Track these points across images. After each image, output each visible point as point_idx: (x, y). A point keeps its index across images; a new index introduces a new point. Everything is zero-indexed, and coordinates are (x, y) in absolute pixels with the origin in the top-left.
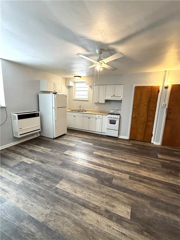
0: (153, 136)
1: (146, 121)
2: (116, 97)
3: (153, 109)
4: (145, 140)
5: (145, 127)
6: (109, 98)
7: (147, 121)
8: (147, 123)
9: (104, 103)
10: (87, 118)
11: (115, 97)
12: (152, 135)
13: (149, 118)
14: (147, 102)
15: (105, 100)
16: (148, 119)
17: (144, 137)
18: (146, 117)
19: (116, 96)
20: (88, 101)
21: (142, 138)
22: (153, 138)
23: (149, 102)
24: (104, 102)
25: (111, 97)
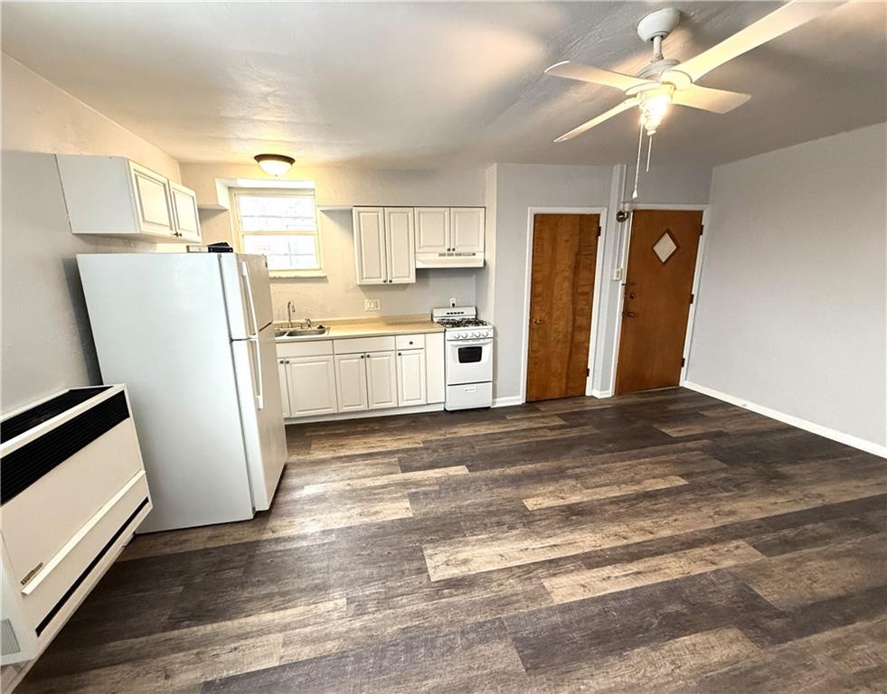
0: (591, 373)
1: (570, 330)
2: (457, 255)
3: (586, 289)
4: (571, 393)
5: (568, 350)
6: (430, 260)
7: (573, 331)
8: (573, 337)
9: (414, 281)
10: (356, 360)
11: (454, 257)
12: (588, 370)
13: (578, 318)
14: (570, 267)
15: (417, 269)
16: (577, 324)
17: (567, 383)
18: (571, 318)
19: (457, 251)
20: (322, 279)
21: (564, 387)
22: (589, 380)
23: (575, 268)
24: (412, 279)
25: (440, 255)
